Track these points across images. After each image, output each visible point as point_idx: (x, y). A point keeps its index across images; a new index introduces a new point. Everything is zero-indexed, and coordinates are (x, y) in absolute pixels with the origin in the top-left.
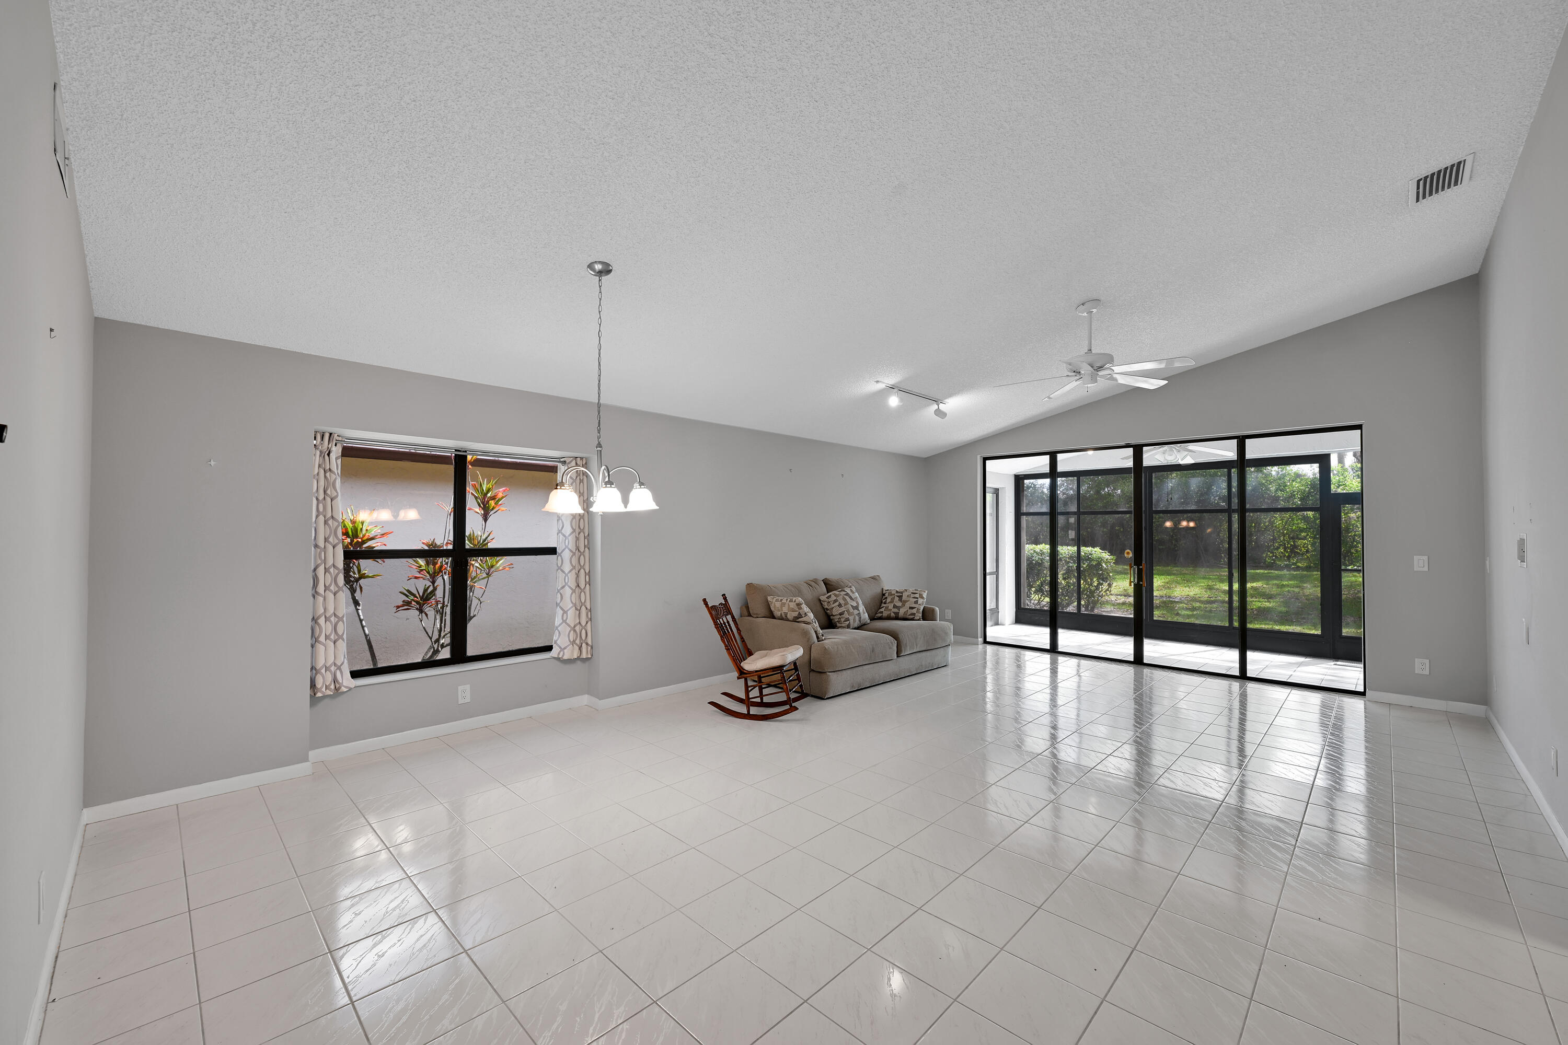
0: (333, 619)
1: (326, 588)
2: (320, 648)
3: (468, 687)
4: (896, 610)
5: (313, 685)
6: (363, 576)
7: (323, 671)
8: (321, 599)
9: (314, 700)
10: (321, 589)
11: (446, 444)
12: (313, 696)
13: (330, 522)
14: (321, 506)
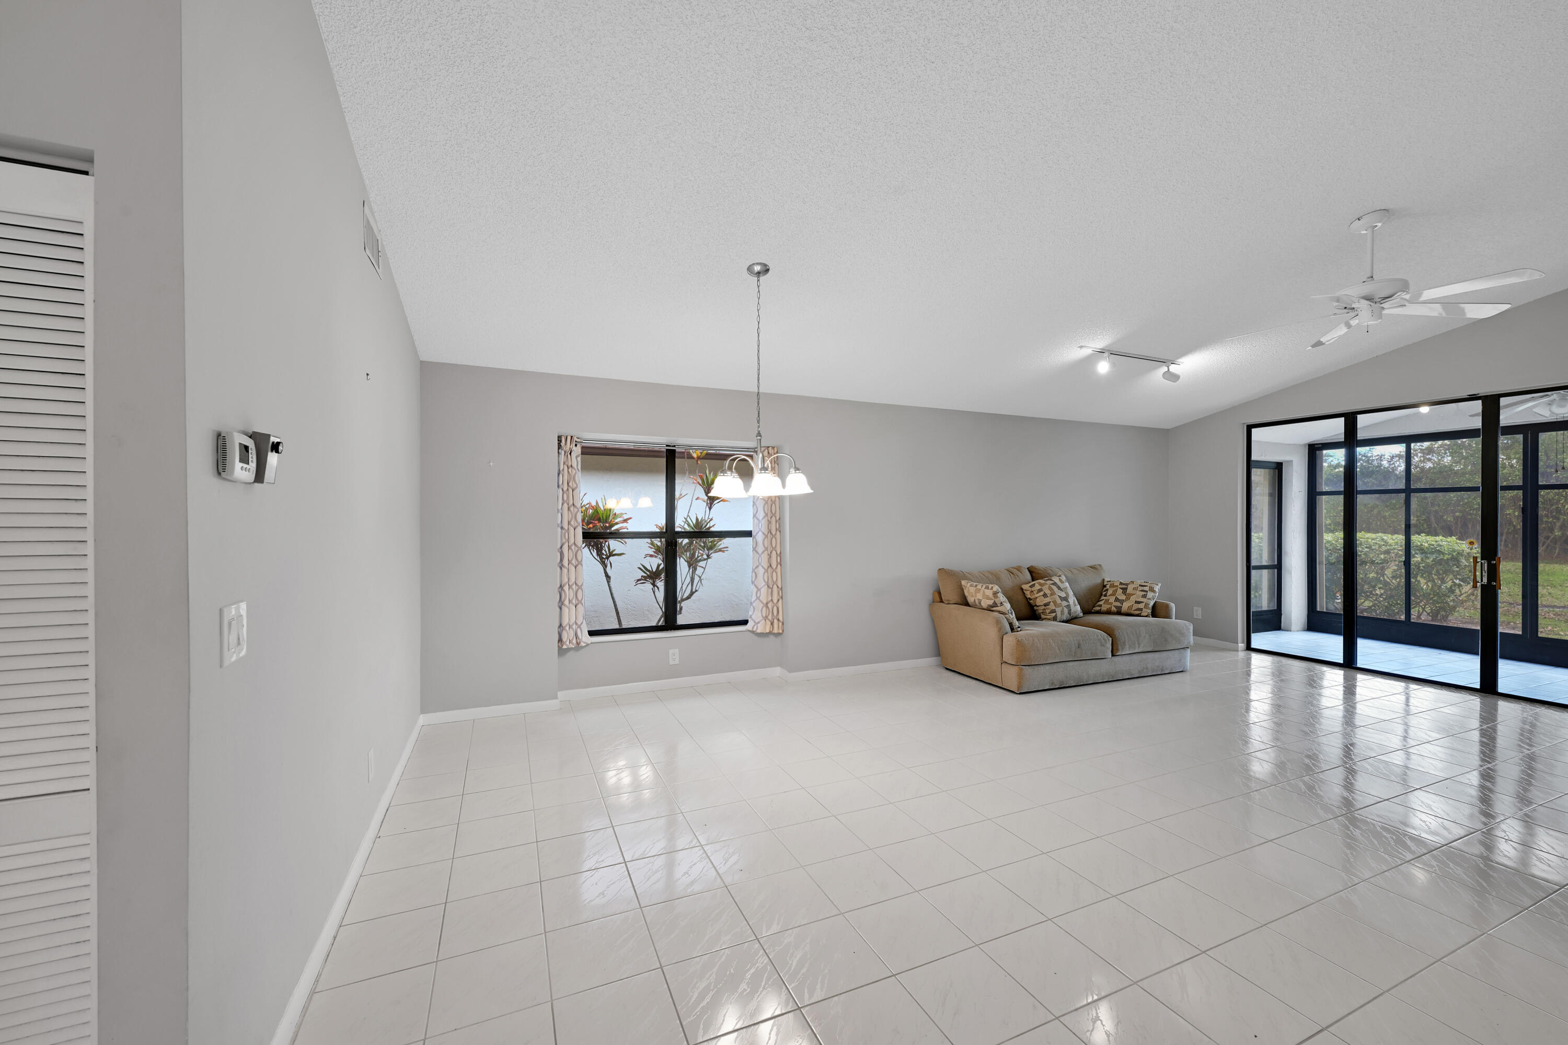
0: (574, 586)
1: (569, 562)
2: (565, 610)
3: (677, 651)
4: (1118, 604)
5: (560, 640)
6: (611, 554)
7: (567, 628)
8: (565, 571)
9: (562, 652)
10: (565, 562)
11: (659, 439)
12: (560, 648)
13: (572, 509)
14: (565, 496)
